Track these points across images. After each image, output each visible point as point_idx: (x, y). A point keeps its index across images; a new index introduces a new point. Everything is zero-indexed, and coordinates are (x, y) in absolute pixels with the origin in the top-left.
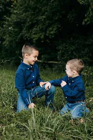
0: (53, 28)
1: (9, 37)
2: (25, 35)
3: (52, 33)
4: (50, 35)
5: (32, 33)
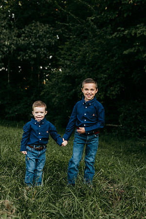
3: (113, 93)
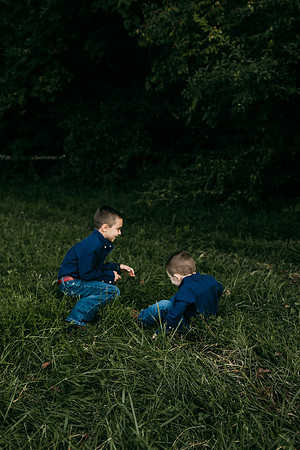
0: (50, 77)
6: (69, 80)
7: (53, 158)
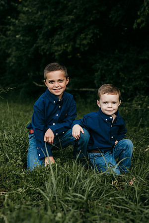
0: (87, 35)
1: (16, 51)
2: (42, 47)
4: (82, 46)
5: (53, 43)
6: (99, 37)
7: (93, 90)
